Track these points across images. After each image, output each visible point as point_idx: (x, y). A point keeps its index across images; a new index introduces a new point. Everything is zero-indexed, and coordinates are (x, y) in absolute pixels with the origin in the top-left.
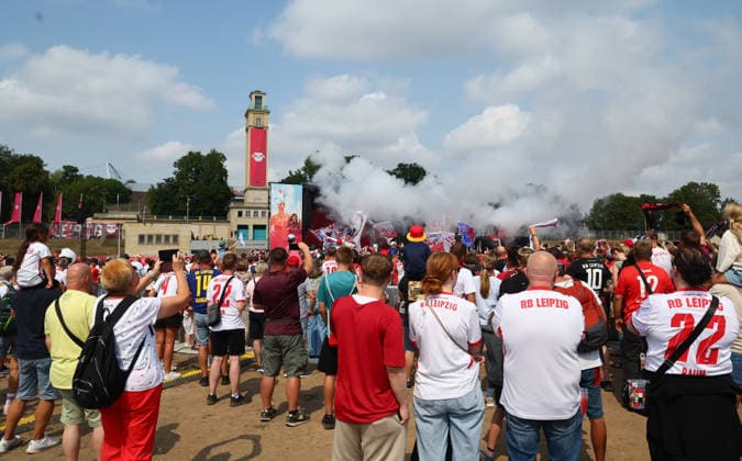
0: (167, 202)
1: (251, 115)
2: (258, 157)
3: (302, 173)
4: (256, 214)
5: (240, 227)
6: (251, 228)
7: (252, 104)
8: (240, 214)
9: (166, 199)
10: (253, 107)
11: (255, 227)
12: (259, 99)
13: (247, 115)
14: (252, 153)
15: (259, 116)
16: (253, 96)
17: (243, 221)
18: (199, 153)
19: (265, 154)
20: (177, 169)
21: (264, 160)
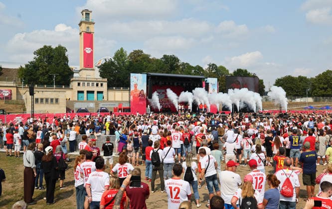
0: (32, 76)
1: (83, 25)
2: (88, 51)
3: (113, 60)
4: (88, 84)
5: (79, 92)
6: (85, 93)
7: (83, 18)
8: (79, 84)
9: (31, 74)
10: (84, 19)
11: (88, 92)
12: (87, 14)
13: (80, 25)
14: (84, 48)
15: (88, 25)
16: (84, 13)
17: (81, 88)
18: (50, 47)
19: (92, 48)
20: (36, 56)
21: (92, 52)
